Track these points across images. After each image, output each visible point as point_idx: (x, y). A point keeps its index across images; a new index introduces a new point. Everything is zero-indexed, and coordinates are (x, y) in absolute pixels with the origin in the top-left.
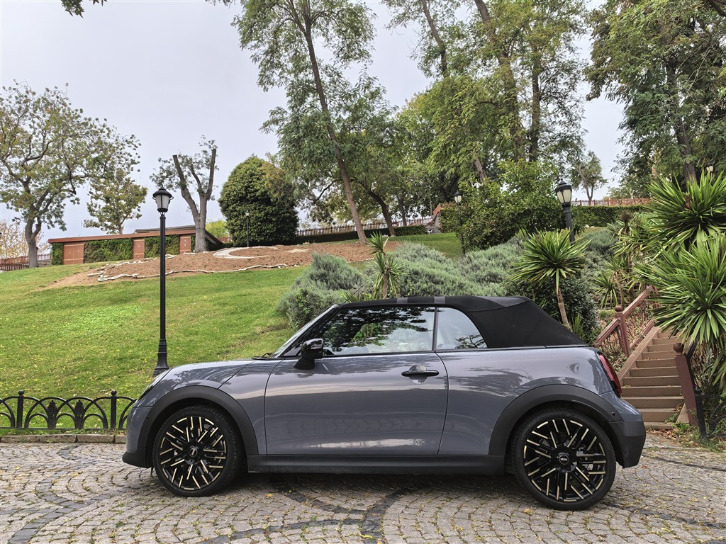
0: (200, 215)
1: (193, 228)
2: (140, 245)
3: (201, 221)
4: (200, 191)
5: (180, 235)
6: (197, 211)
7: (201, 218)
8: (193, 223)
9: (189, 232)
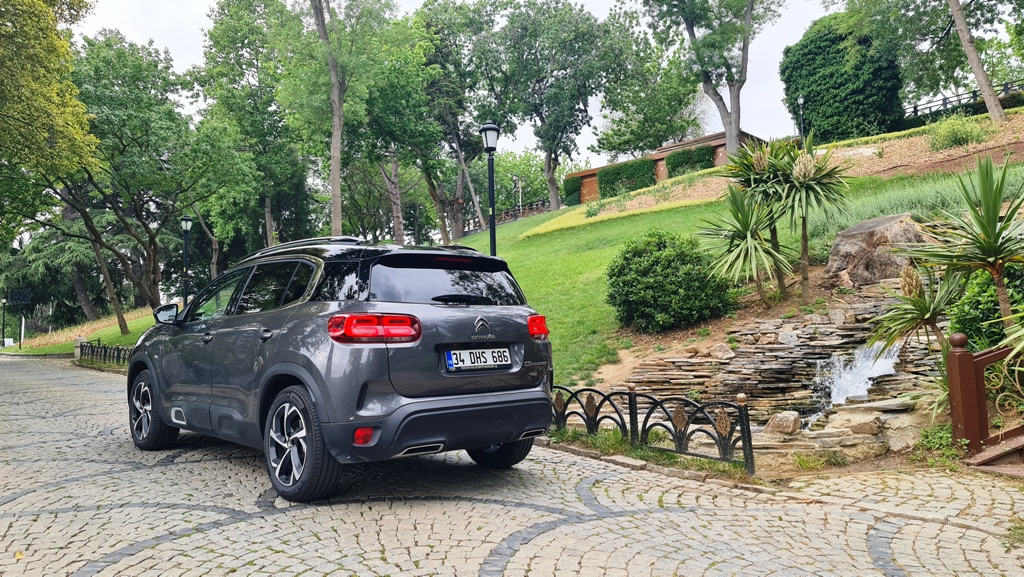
0: (731, 116)
2: (663, 167)
3: (733, 121)
4: (729, 79)
5: (716, 147)
6: (726, 110)
7: (734, 116)
8: (721, 129)
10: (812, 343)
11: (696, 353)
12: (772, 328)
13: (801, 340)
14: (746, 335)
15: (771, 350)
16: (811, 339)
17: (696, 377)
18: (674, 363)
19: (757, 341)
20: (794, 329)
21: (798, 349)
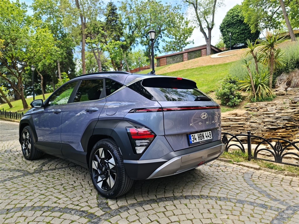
0: (208, 39)
1: (206, 45)
3: (209, 41)
4: (208, 27)
5: (201, 49)
6: (207, 37)
7: (209, 40)
9: (204, 47)
10: (283, 111)
11: (236, 115)
12: (264, 106)
13: (277, 110)
14: (254, 108)
15: (267, 114)
16: (281, 110)
17: (239, 124)
18: (229, 119)
19: (258, 110)
20: (272, 106)
21: (277, 113)
